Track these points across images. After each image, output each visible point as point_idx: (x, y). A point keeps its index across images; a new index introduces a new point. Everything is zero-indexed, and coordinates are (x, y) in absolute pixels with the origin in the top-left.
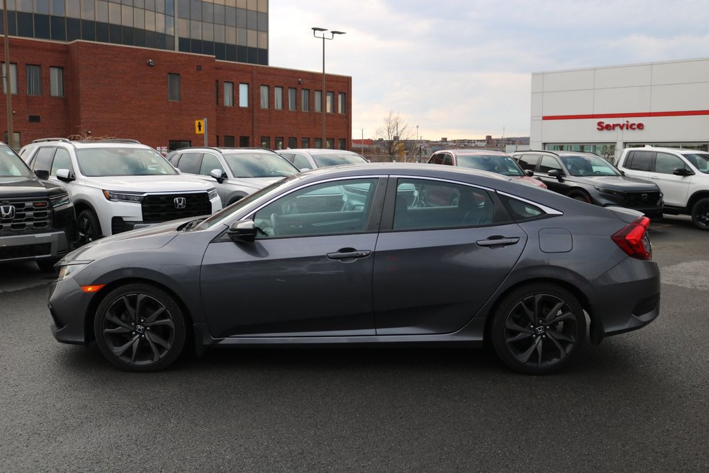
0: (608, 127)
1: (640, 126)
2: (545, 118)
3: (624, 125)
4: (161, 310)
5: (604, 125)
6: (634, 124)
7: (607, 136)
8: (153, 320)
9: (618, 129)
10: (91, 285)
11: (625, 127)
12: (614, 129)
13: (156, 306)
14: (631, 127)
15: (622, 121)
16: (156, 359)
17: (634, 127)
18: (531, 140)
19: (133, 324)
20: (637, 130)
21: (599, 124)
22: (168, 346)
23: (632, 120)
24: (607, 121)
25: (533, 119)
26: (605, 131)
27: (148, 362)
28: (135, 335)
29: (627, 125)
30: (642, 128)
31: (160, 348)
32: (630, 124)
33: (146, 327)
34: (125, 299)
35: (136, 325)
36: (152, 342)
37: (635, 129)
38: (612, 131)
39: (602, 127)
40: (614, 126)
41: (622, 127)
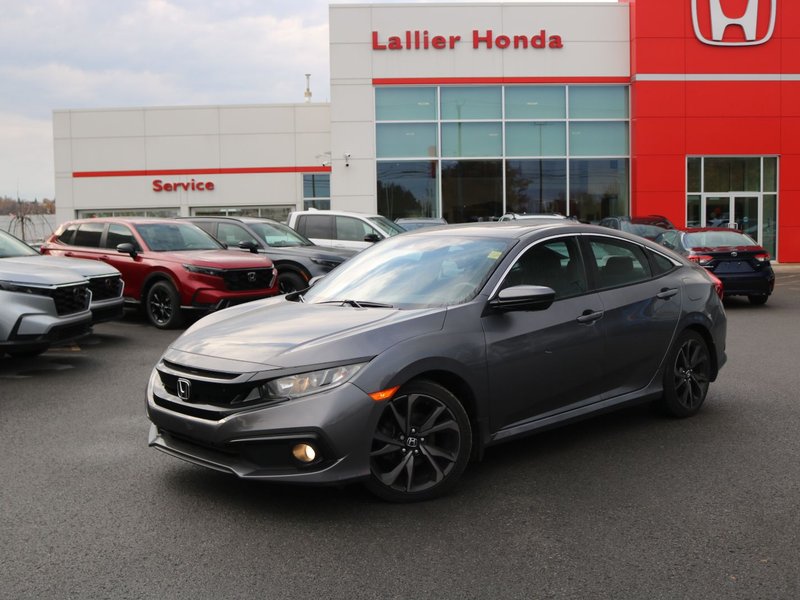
0: (168, 187)
1: (210, 186)
2: (77, 175)
3: (188, 184)
4: (439, 410)
5: (162, 185)
6: (202, 184)
7: (165, 200)
8: (430, 426)
9: (180, 189)
10: (383, 389)
11: (190, 187)
12: (175, 189)
13: (433, 406)
14: (198, 187)
15: (185, 179)
16: (440, 477)
17: (201, 187)
18: (57, 205)
19: (402, 438)
20: (206, 192)
21: (156, 183)
22: (454, 457)
23: (200, 178)
24: (165, 180)
25: (58, 175)
26: (164, 192)
27: (430, 484)
28: (407, 453)
29: (193, 184)
30: (212, 189)
31: (442, 463)
32: (196, 183)
33: (419, 438)
34: (392, 406)
35: (406, 438)
36: (432, 456)
37: (203, 189)
38: (172, 193)
39: (158, 187)
40: (176, 186)
41: (186, 188)
